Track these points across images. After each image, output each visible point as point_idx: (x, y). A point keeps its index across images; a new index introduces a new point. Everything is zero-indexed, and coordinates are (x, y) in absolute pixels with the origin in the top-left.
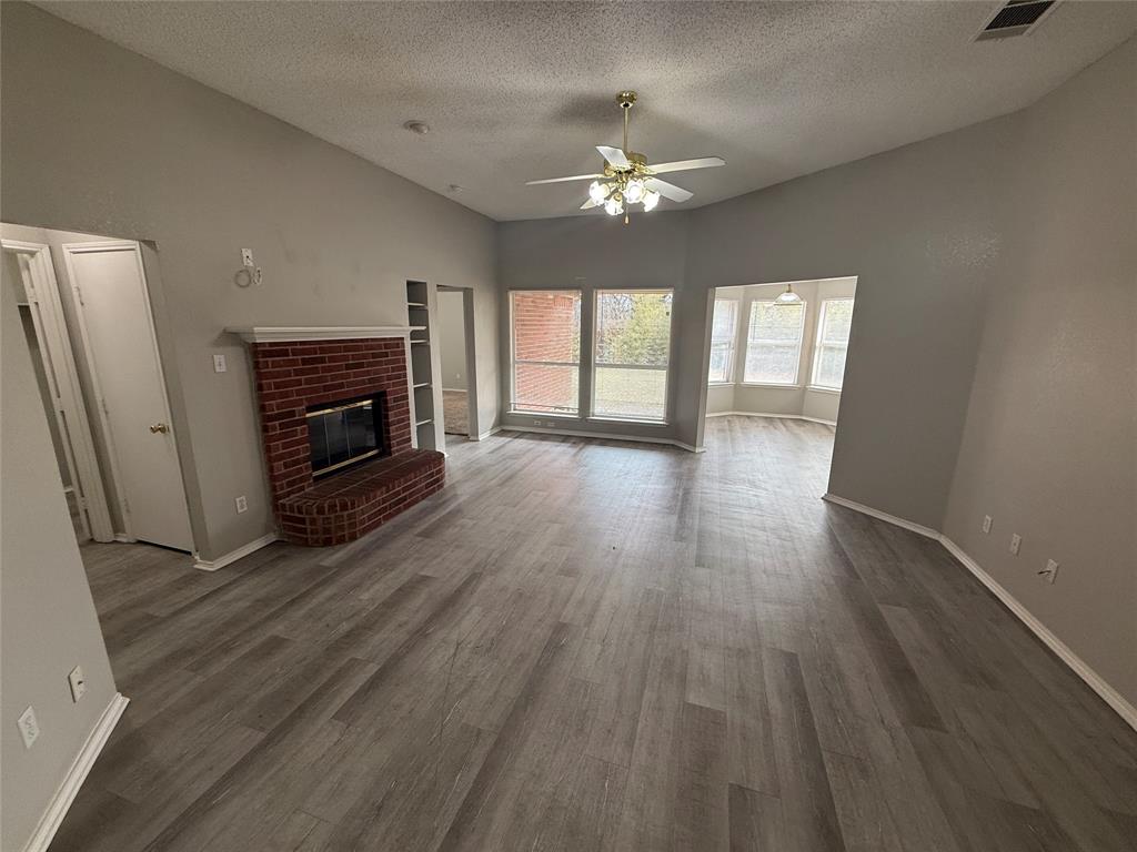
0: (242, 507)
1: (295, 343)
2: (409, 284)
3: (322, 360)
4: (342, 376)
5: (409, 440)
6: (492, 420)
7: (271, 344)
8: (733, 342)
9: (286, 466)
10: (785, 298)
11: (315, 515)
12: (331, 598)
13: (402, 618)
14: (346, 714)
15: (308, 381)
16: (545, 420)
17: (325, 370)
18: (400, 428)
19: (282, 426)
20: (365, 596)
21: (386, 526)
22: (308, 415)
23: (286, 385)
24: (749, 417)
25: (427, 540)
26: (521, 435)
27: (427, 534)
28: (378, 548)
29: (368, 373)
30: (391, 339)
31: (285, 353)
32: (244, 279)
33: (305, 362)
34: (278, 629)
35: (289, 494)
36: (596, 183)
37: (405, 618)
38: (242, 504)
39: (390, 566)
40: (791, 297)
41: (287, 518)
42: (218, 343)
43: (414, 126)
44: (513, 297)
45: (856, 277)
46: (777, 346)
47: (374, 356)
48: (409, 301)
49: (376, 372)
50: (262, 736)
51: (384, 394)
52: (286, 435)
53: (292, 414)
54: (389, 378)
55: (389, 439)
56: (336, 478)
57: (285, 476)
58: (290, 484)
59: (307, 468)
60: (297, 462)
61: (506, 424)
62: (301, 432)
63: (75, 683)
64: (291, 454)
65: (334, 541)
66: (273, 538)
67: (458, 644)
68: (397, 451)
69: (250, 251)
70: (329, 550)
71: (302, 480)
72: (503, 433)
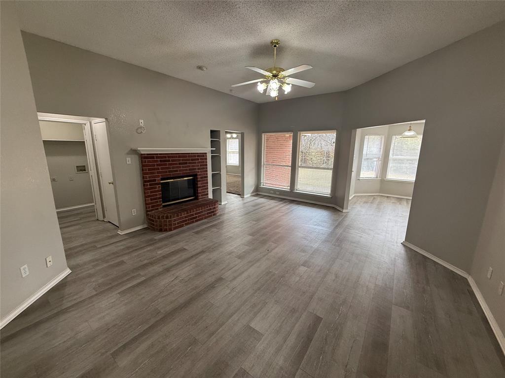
0: (134, 213)
1: (157, 154)
2: (212, 132)
3: (169, 161)
4: (177, 167)
5: (208, 194)
6: (252, 189)
7: (147, 154)
8: (381, 157)
9: (151, 200)
10: (407, 133)
11: (157, 219)
12: (148, 251)
13: (165, 263)
14: (123, 293)
15: (162, 169)
16: (275, 191)
17: (170, 164)
18: (203, 189)
19: (150, 185)
20: (159, 252)
21: (185, 227)
22: (162, 182)
23: (153, 169)
24: (387, 197)
25: (196, 235)
26: (264, 196)
27: (197, 233)
28: (177, 235)
29: (189, 166)
30: (200, 153)
31: (153, 157)
32: (139, 131)
33: (161, 161)
34: (125, 258)
35: (152, 210)
36: (259, 84)
37: (166, 263)
38: (134, 212)
39: (176, 242)
40: (412, 133)
41: (149, 219)
42: (128, 154)
43: (200, 68)
44: (264, 136)
45: (424, 121)
46: (408, 160)
47: (192, 160)
48: (211, 138)
49: (193, 166)
50: (95, 293)
51: (196, 175)
52: (152, 188)
53: (155, 180)
54: (199, 169)
55: (198, 193)
56: (172, 207)
57: (151, 203)
58: (153, 207)
59: (160, 201)
60: (156, 199)
61: (258, 191)
62: (158, 188)
63: (48, 261)
64: (153, 195)
65: (163, 230)
66: (146, 226)
67: (177, 277)
68: (201, 198)
69: (142, 121)
70: (160, 233)
71: (158, 206)
72: (257, 195)
